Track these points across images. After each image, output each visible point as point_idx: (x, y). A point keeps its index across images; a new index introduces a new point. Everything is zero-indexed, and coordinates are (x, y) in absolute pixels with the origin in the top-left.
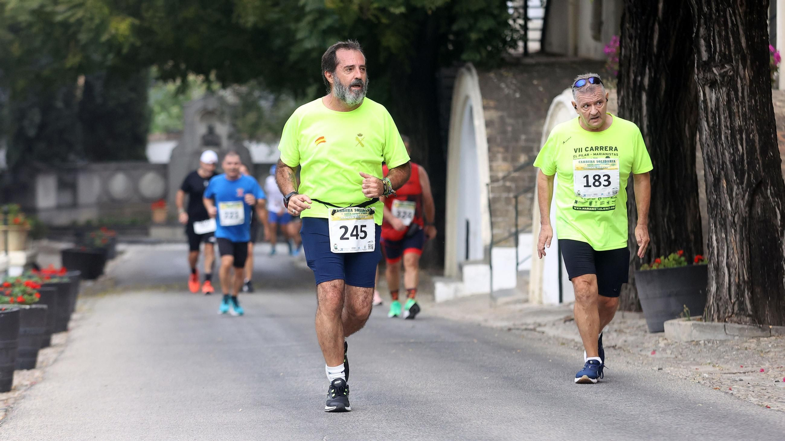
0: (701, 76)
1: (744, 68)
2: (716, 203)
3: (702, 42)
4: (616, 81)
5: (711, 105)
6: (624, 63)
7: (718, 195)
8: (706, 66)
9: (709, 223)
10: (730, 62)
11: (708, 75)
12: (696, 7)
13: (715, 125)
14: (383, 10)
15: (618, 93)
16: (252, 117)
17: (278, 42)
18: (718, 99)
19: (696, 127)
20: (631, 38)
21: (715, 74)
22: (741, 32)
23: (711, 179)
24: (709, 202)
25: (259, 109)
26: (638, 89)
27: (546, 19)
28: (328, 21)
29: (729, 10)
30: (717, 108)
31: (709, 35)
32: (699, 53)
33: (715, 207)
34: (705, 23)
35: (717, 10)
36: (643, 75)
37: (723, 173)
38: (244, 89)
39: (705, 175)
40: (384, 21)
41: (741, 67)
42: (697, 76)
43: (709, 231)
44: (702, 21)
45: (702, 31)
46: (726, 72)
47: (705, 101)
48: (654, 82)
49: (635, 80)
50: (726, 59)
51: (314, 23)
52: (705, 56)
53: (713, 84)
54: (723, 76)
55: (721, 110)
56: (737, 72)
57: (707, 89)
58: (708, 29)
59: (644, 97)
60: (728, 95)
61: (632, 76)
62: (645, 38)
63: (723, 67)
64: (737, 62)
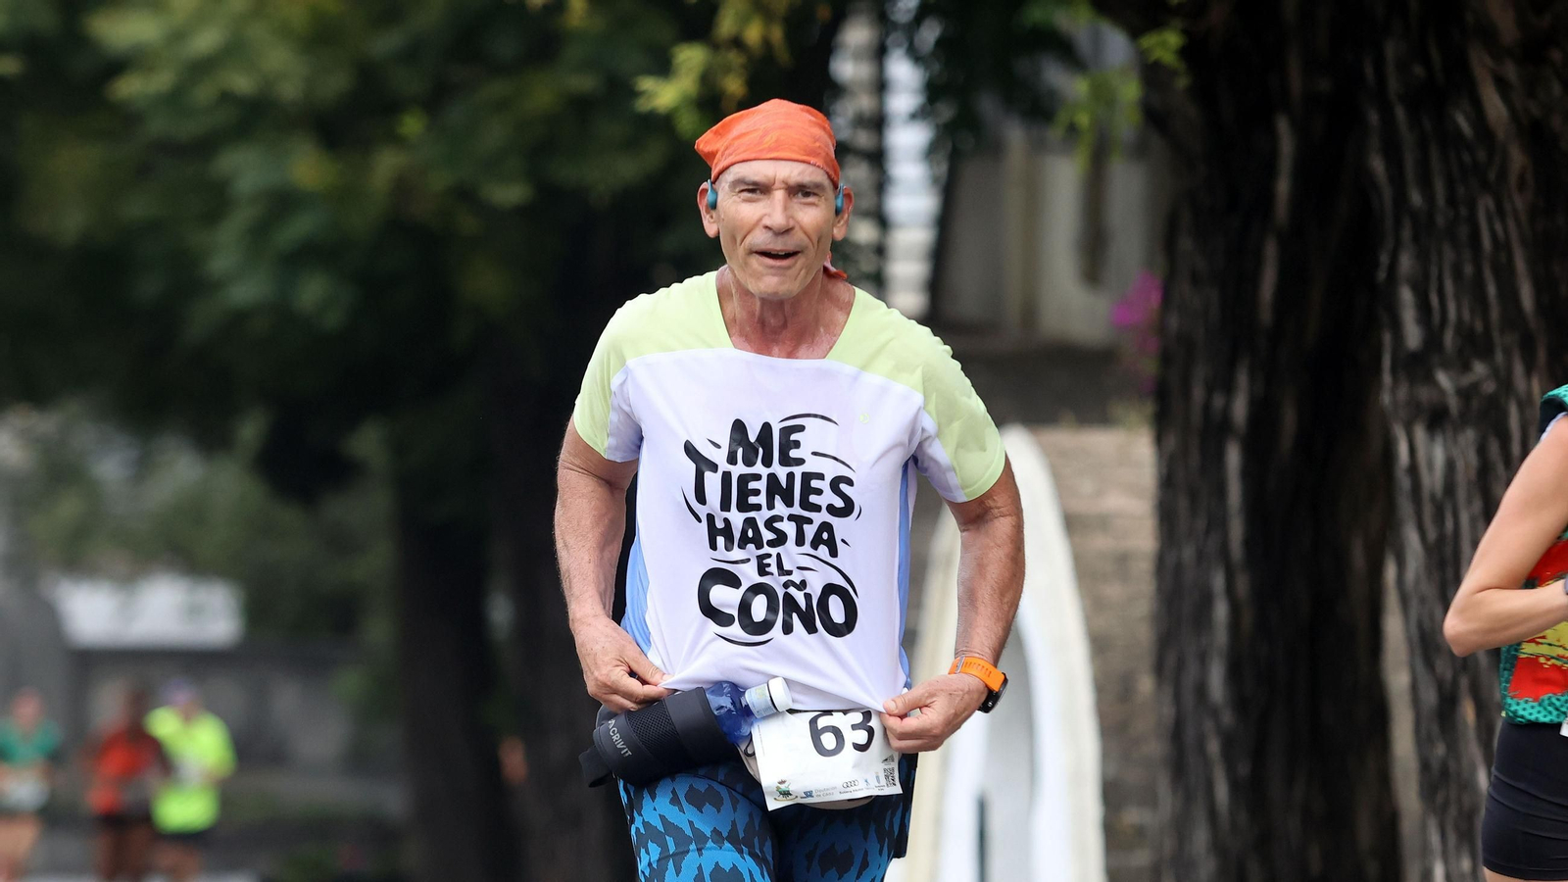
0: (1403, 392)
1: (1529, 371)
2: (1445, 773)
3: (1406, 295)
4: (1149, 408)
5: (1433, 480)
6: (1175, 356)
7: (1453, 747)
8: (1417, 367)
9: (1424, 828)
10: (1485, 351)
11: (1424, 394)
12: (1387, 193)
13: (1441, 539)
14: (465, 194)
15: (1159, 440)
16: (68, 508)
17: (149, 287)
18: (1450, 466)
19: (1384, 541)
20: (1195, 279)
21: (1442, 392)
22: (1521, 265)
23: (1430, 697)
24: (1425, 766)
25: (91, 489)
26: (1216, 431)
27: (945, 223)
28: (299, 228)
29: (1485, 204)
30: (1450, 488)
31: (1426, 276)
32: (1397, 326)
33: (1438, 781)
34: (1416, 239)
35: (1452, 201)
36: (1229, 388)
37: (1464, 682)
38: (46, 423)
39: (1414, 687)
40: (468, 223)
41: (1519, 369)
42: (1390, 393)
43: (1425, 851)
44: (1407, 234)
45: (1406, 262)
46: (1475, 387)
47: (1413, 469)
48: (1263, 413)
49: (1207, 407)
50: (1475, 345)
51: (259, 233)
52: (1414, 336)
53: (1437, 419)
54: (1466, 394)
55: (1461, 493)
56: (1506, 384)
57: (1420, 433)
58: (1423, 257)
59: (1233, 457)
60: (1482, 450)
61: (1198, 393)
62: (1237, 283)
63: (1466, 367)
64: (1507, 353)
